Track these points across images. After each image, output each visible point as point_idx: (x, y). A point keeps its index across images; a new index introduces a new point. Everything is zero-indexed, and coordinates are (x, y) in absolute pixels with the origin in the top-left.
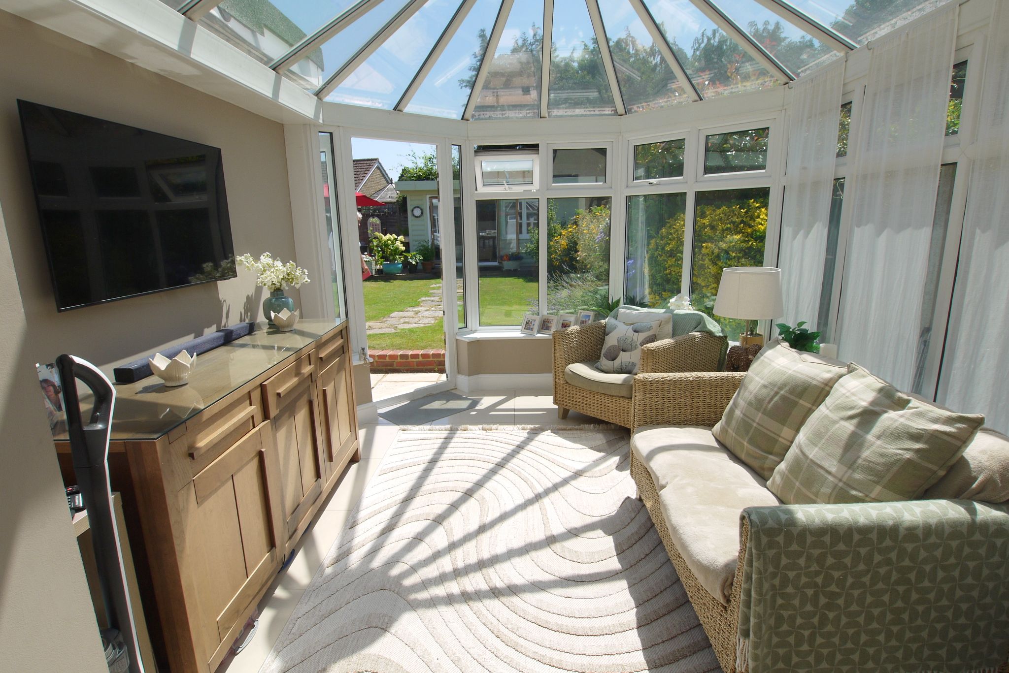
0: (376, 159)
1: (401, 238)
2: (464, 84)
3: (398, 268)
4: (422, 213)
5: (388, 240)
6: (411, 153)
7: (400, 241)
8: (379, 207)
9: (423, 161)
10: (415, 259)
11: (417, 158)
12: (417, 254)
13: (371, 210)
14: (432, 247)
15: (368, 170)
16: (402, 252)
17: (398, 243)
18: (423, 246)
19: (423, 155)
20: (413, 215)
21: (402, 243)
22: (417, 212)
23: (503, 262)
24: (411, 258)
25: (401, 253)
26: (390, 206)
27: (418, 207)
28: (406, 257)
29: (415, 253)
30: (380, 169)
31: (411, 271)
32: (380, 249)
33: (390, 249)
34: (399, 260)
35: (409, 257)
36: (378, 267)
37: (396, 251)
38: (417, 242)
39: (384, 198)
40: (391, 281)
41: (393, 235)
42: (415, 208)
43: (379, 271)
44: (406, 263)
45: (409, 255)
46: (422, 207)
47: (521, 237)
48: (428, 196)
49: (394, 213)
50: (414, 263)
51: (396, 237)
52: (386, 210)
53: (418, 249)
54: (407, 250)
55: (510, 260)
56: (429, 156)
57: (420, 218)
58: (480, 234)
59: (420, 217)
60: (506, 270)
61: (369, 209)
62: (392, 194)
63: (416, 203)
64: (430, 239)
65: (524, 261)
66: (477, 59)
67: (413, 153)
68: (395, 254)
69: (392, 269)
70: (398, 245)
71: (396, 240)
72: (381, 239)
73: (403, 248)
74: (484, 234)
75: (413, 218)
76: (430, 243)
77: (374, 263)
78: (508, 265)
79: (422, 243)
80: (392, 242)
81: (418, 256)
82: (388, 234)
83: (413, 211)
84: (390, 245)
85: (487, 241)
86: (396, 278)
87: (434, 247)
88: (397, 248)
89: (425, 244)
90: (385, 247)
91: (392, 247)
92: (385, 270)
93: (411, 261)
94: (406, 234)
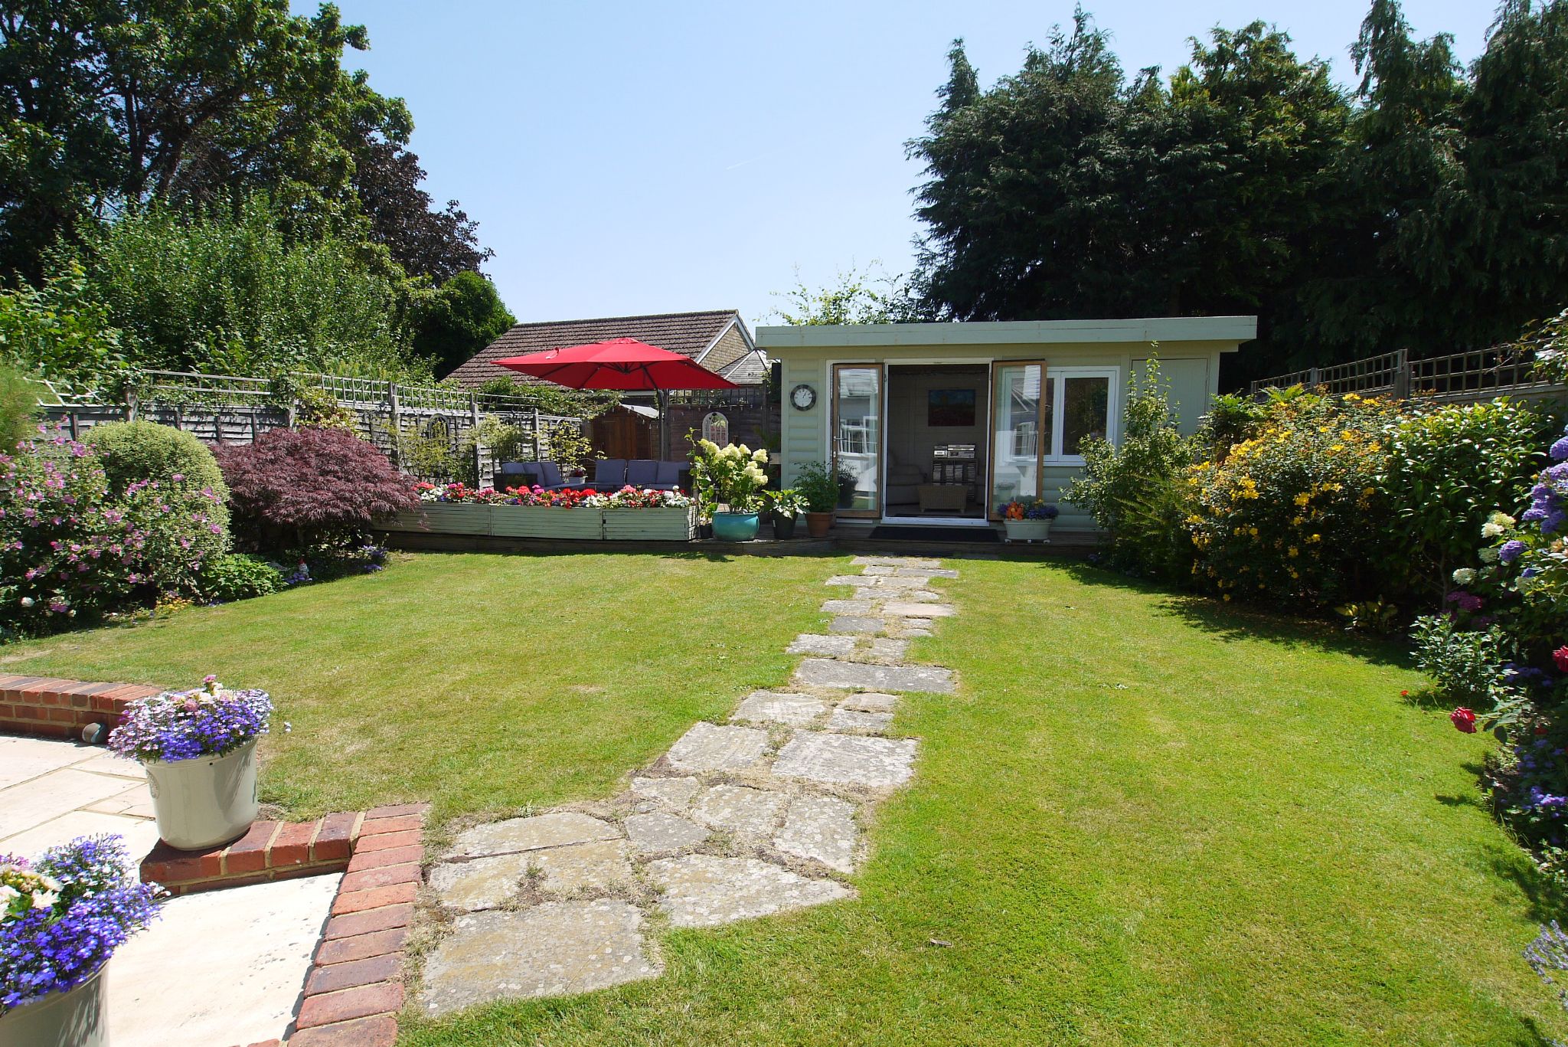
0: (733, 312)
1: (761, 454)
2: (915, 150)
3: (750, 526)
4: (814, 400)
5: (729, 458)
6: (799, 291)
7: (758, 462)
8: (728, 391)
9: (820, 305)
10: (792, 505)
11: (810, 300)
12: (796, 493)
13: (711, 398)
14: (832, 477)
15: (717, 329)
16: (761, 487)
17: (752, 468)
18: (812, 475)
19: (821, 294)
20: (794, 405)
21: (761, 465)
22: (803, 398)
23: (1006, 522)
24: (780, 503)
25: (759, 490)
26: (750, 392)
27: (806, 387)
28: (770, 500)
29: (791, 491)
30: (739, 328)
31: (777, 535)
32: (709, 479)
33: (731, 479)
34: (754, 504)
35: (777, 501)
36: (703, 520)
37: (746, 485)
38: (799, 466)
39: (738, 376)
40: (729, 557)
41: (742, 445)
42: (798, 387)
43: (704, 531)
44: (768, 516)
45: (777, 496)
46: (815, 388)
47: (1050, 460)
48: (830, 363)
49: (757, 405)
50: (787, 514)
51: (749, 452)
52: (741, 400)
53: (800, 481)
54: (774, 484)
55: (1024, 516)
56: (831, 296)
57: (812, 411)
58: (936, 453)
59: (808, 408)
60: (1013, 541)
61: (707, 398)
62: (755, 369)
63: (803, 378)
64: (828, 460)
65: (1060, 518)
66: (943, 98)
67: (801, 289)
68: (745, 492)
69: (734, 529)
70: (750, 470)
71: (749, 458)
72: (714, 454)
73: (762, 478)
74: (943, 452)
75: (793, 410)
76: (828, 470)
77: (692, 510)
78: (1018, 529)
79: (809, 467)
80: (739, 463)
81: (798, 499)
82: (731, 445)
83: (793, 395)
84: (731, 470)
85: (949, 469)
86: (739, 551)
87: (836, 479)
88: (748, 479)
89: (817, 470)
90: (721, 474)
91: (737, 475)
92: (716, 528)
93: (781, 511)
94: (774, 447)
